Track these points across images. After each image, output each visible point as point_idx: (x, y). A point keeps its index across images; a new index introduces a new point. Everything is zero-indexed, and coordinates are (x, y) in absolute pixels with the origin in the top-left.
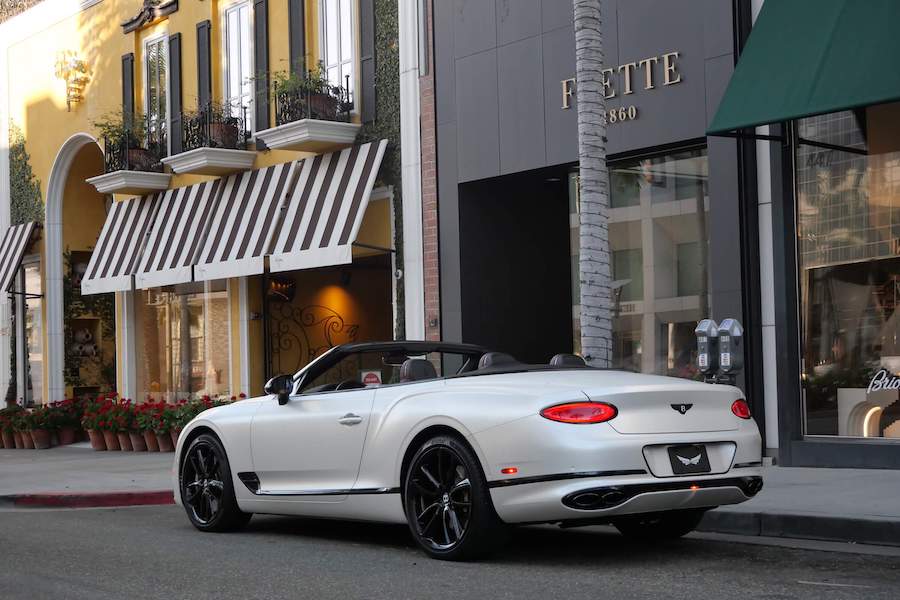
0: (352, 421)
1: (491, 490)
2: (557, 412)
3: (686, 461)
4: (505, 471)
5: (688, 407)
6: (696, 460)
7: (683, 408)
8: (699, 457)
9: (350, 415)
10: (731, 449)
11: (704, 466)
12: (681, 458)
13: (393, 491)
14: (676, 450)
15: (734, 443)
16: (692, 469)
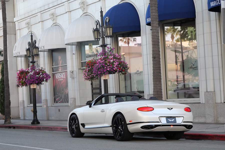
0: (103, 111)
1: (127, 125)
2: (141, 109)
4: (130, 121)
6: (173, 120)
7: (170, 109)
9: (103, 110)
10: (182, 118)
12: (169, 120)
13: (110, 126)
14: (168, 118)
16: (171, 122)
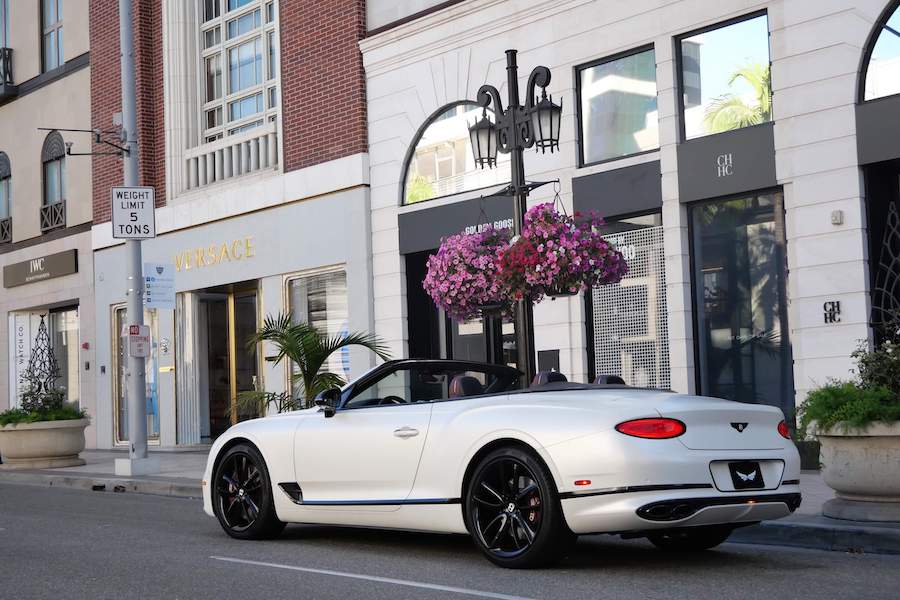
0: (408, 434)
3: (744, 477)
5: (745, 425)
6: (752, 476)
7: (740, 427)
8: (754, 473)
9: (406, 428)
10: (779, 467)
11: (758, 483)
12: (740, 474)
13: (454, 502)
14: (737, 466)
15: (783, 460)
16: (748, 485)
